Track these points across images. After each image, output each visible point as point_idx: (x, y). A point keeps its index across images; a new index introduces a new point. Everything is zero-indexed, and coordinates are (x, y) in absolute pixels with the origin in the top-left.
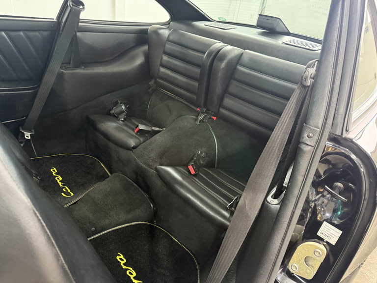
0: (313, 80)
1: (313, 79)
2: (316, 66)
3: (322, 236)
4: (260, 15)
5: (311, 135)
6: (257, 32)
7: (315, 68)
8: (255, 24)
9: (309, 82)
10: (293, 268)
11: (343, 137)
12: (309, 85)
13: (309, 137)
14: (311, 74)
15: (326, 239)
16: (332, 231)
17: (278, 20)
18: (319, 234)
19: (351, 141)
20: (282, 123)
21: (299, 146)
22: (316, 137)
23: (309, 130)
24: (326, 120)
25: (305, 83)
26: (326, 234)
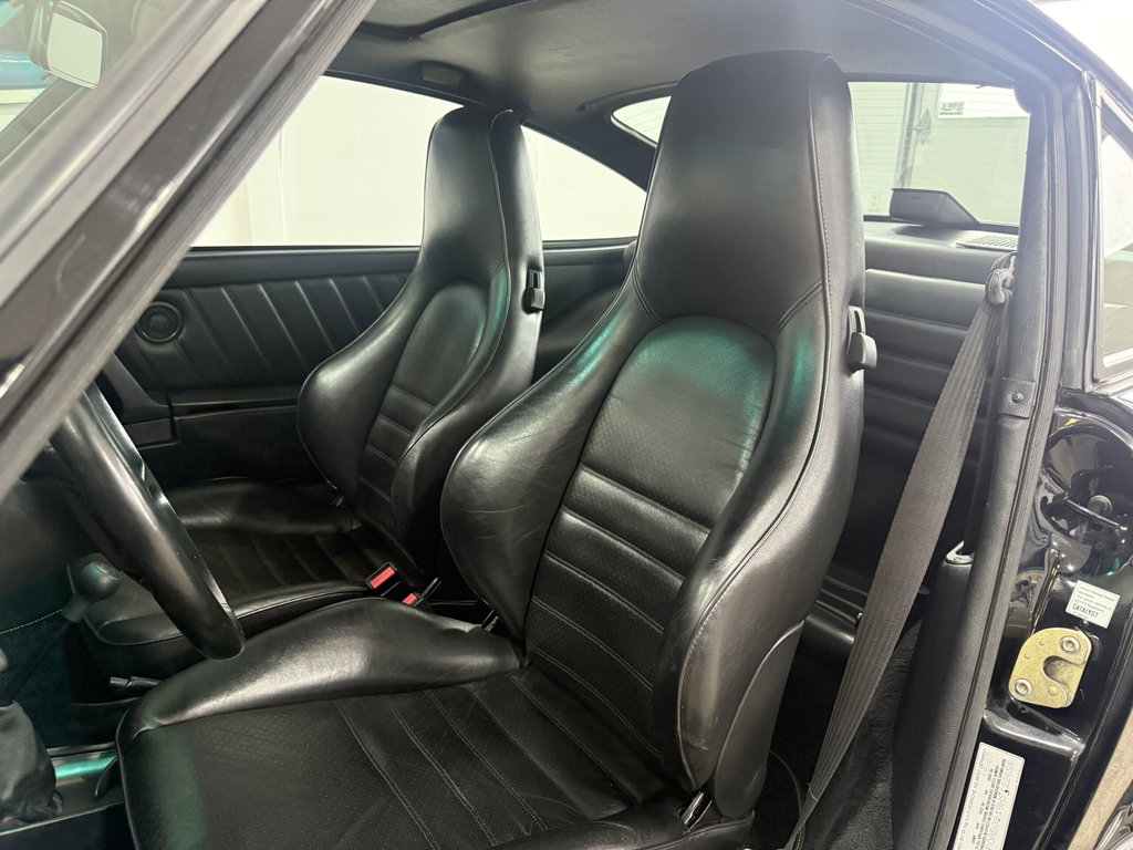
0: (1011, 292)
1: (1011, 288)
2: (1012, 264)
3: (1077, 613)
4: (895, 190)
5: (1020, 396)
6: (893, 230)
7: (1011, 268)
8: (887, 213)
9: (1002, 297)
10: (1021, 690)
11: (1087, 390)
12: (1002, 300)
13: (1015, 401)
14: (1005, 281)
15: (1088, 618)
16: (1097, 599)
17: (942, 196)
18: (1070, 610)
19: (1106, 398)
20: (957, 381)
21: (999, 422)
22: (1032, 400)
23: (1014, 388)
24: (1047, 362)
25: (993, 299)
26: (1087, 607)
